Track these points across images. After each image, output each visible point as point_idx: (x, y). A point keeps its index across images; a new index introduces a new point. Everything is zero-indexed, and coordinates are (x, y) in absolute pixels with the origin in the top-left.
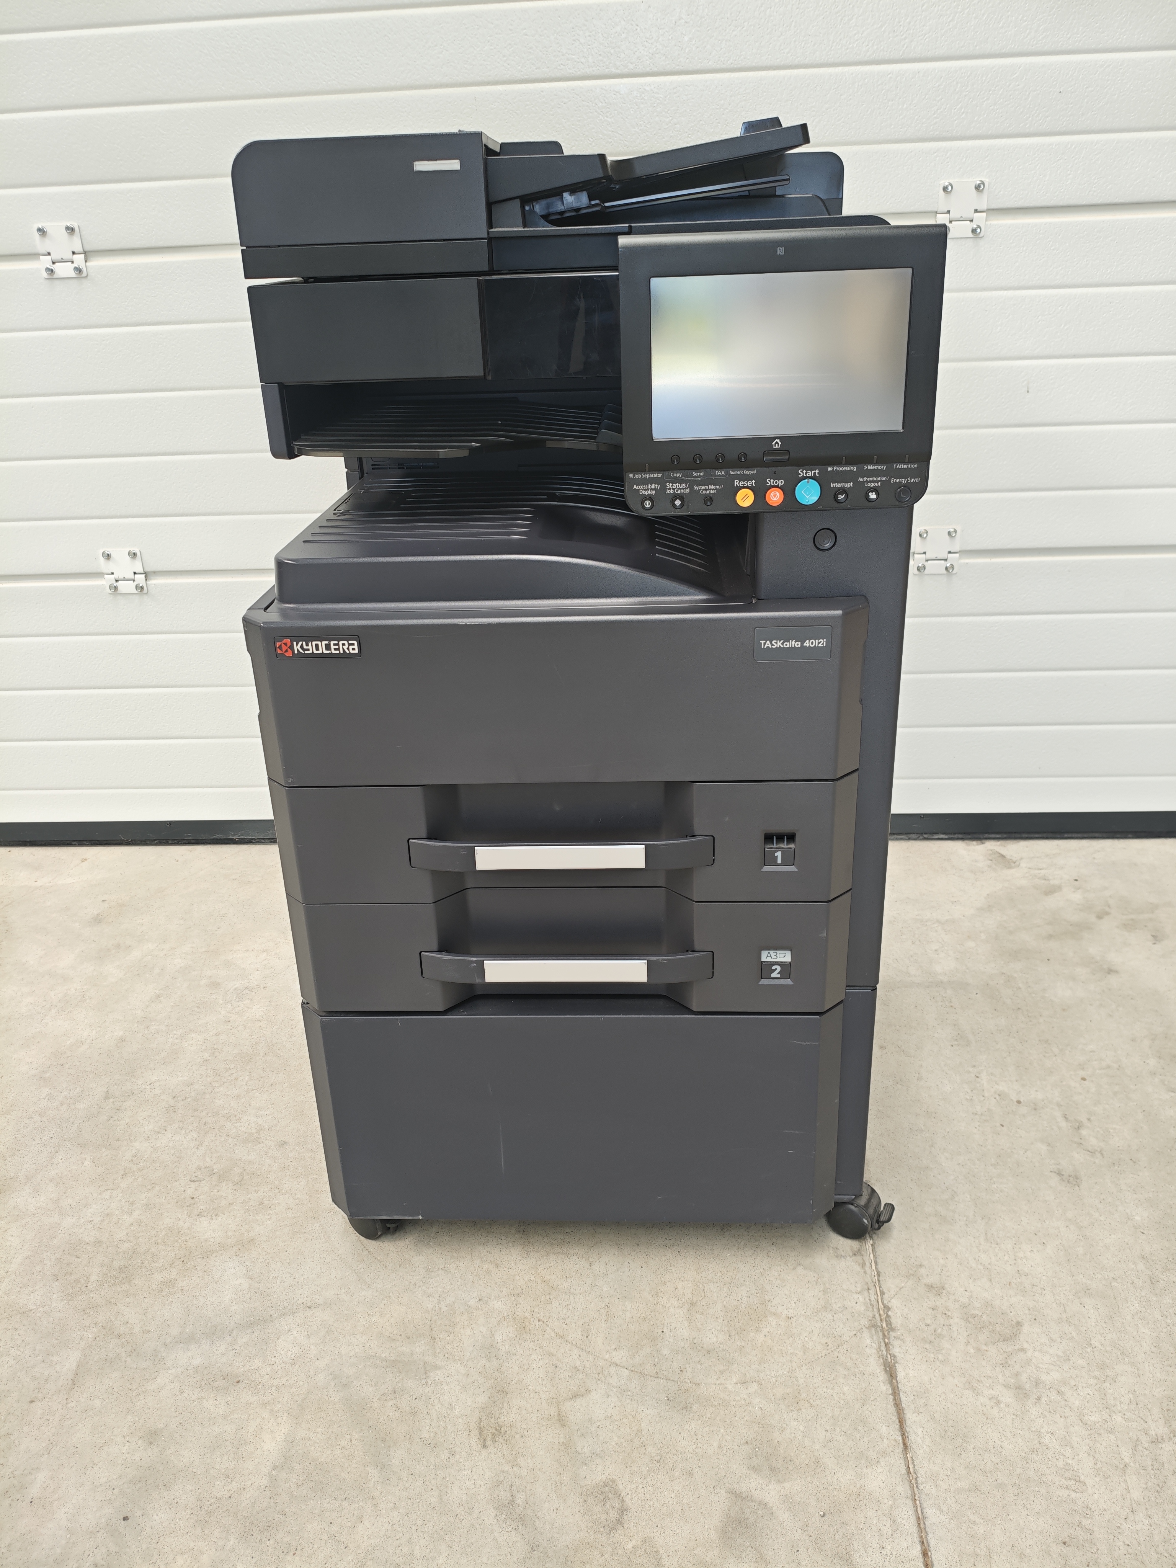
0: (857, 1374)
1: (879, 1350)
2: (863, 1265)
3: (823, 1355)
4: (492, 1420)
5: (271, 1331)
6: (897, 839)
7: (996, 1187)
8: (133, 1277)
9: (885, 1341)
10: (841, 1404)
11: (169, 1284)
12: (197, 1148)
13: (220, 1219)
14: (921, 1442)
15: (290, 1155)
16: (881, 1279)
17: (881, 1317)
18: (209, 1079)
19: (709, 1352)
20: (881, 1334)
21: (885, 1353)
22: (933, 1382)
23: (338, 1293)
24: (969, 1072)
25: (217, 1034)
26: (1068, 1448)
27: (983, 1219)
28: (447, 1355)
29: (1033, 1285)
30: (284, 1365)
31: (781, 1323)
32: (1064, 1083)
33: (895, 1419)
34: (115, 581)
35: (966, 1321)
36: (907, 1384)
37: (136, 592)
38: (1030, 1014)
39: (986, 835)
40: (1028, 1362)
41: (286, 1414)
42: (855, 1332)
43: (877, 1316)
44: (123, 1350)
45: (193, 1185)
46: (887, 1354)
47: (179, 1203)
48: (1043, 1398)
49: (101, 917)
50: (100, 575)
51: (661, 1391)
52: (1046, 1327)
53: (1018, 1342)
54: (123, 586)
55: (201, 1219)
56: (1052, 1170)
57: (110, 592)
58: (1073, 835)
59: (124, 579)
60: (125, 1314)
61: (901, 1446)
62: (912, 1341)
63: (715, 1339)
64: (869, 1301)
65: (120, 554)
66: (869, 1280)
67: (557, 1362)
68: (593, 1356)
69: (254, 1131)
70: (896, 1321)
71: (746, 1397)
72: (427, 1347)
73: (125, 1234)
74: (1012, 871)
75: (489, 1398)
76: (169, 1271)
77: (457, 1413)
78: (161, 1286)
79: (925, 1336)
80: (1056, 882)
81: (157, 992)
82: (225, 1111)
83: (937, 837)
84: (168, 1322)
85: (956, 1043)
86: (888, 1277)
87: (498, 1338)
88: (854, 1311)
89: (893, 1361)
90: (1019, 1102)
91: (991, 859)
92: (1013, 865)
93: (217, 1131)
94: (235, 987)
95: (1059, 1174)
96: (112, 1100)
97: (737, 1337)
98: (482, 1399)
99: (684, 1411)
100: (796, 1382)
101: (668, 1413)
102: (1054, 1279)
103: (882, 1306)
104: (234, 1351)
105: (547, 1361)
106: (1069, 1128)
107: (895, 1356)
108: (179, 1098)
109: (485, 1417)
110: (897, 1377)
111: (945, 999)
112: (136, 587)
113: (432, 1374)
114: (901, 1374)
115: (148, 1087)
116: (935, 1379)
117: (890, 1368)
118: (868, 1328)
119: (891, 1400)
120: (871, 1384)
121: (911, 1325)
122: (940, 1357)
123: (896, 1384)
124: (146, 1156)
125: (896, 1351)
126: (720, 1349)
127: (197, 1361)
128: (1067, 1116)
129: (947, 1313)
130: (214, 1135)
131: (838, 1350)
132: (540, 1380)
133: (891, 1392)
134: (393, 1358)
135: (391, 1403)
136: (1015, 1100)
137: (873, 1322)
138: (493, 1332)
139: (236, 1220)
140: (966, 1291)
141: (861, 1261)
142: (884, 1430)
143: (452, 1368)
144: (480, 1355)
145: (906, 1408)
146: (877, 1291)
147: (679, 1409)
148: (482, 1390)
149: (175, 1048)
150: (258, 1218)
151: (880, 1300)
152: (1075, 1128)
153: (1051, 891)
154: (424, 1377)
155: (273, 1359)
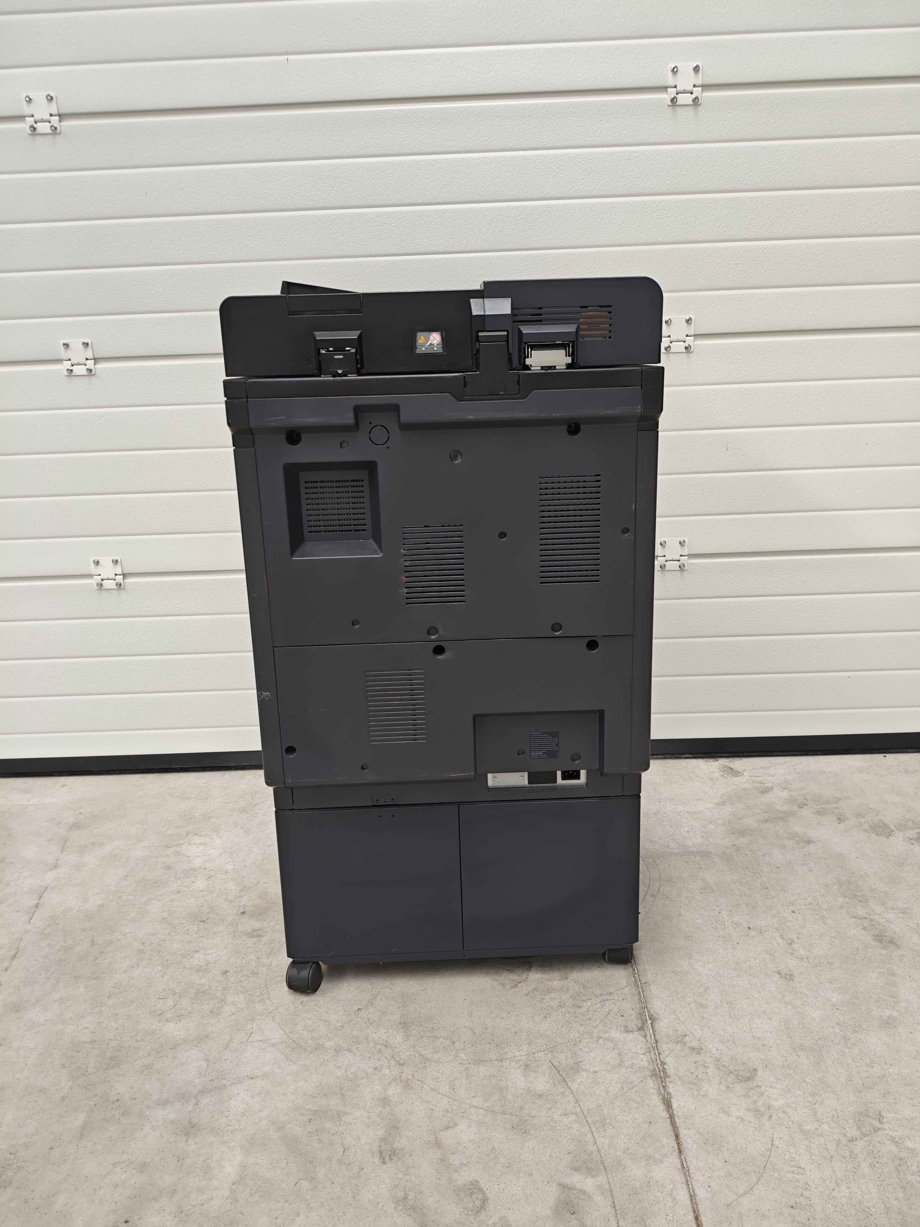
0: (645, 1106)
1: (659, 1090)
2: (645, 1036)
3: (620, 1094)
4: (389, 1146)
5: (225, 1094)
6: (657, 758)
7: (735, 983)
8: (121, 1063)
9: (663, 1085)
10: (634, 1126)
11: (149, 1067)
12: (162, 977)
13: (182, 1022)
14: (690, 1147)
15: (231, 979)
16: (658, 1044)
17: (659, 1069)
18: (167, 931)
19: (540, 1096)
20: (659, 1080)
21: (663, 1091)
22: (698, 1109)
23: (273, 1068)
24: (713, 910)
25: (172, 901)
26: (791, 1147)
27: (727, 1004)
28: (353, 1105)
29: (764, 1045)
30: (236, 1117)
31: (589, 1075)
32: (780, 915)
33: (672, 1133)
34: (101, 580)
35: (718, 1070)
36: (679, 1111)
37: (116, 588)
38: (754, 871)
39: (719, 755)
40: (762, 1094)
41: (239, 1149)
42: (641, 1080)
43: (657, 1069)
44: (117, 1112)
45: (161, 1001)
46: (664, 1093)
47: (152, 1014)
48: (774, 1117)
49: (79, 824)
50: (90, 576)
51: (507, 1122)
52: (774, 1071)
53: (755, 1082)
54: (107, 584)
55: (168, 1024)
56: (774, 971)
57: (97, 588)
58: (780, 754)
59: (108, 579)
60: (116, 1088)
61: (677, 1150)
62: (681, 1083)
63: (544, 1088)
64: (650, 1060)
65: (106, 561)
66: (649, 1046)
67: (433, 1107)
68: (458, 1102)
69: (204, 964)
70: (670, 1071)
71: (568, 1124)
72: (339, 1101)
73: (113, 1034)
74: (739, 778)
75: (386, 1132)
76: (147, 1058)
77: (363, 1142)
78: (142, 1069)
79: (690, 1080)
80: (770, 785)
81: (125, 873)
82: (181, 952)
83: (685, 756)
84: (149, 1092)
85: (704, 891)
86: (663, 1044)
87: (390, 1092)
88: (640, 1066)
89: (669, 1097)
90: (749, 928)
91: (723, 770)
92: (739, 774)
93: (176, 965)
94: (183, 869)
95: (779, 973)
96: (96, 947)
97: (559, 1086)
98: (381, 1133)
99: (525, 1134)
100: (602, 1113)
101: (513, 1137)
102: (778, 1041)
103: (660, 1062)
104: (199, 1109)
105: (425, 1107)
106: (785, 944)
107: (670, 1094)
108: (146, 944)
109: (383, 1144)
110: (672, 1107)
111: (695, 863)
112: (116, 584)
113: (343, 1118)
114: (675, 1105)
115: (123, 937)
116: (698, 1107)
117: (667, 1101)
118: (651, 1076)
119: (669, 1122)
120: (654, 1112)
121: (680, 1073)
122: (702, 1093)
123: (671, 1111)
124: (125, 983)
125: (671, 1089)
126: (548, 1094)
127: (172, 1116)
128: (783, 936)
129: (705, 1064)
130: (174, 968)
131: (630, 1091)
132: (421, 1118)
133: (668, 1116)
134: (315, 1109)
135: (315, 1138)
136: (747, 927)
137: (654, 1072)
138: (386, 1089)
139: (194, 1023)
140: (717, 1050)
141: (644, 1034)
142: (665, 1141)
143: (358, 1113)
144: (377, 1104)
145: (679, 1127)
146: (656, 1053)
147: (521, 1133)
148: (380, 1127)
149: (141, 910)
150: (210, 1021)
151: (658, 1059)
152: (789, 944)
153: (766, 790)
154: (338, 1120)
155: (227, 1113)
